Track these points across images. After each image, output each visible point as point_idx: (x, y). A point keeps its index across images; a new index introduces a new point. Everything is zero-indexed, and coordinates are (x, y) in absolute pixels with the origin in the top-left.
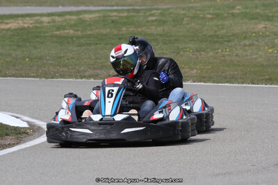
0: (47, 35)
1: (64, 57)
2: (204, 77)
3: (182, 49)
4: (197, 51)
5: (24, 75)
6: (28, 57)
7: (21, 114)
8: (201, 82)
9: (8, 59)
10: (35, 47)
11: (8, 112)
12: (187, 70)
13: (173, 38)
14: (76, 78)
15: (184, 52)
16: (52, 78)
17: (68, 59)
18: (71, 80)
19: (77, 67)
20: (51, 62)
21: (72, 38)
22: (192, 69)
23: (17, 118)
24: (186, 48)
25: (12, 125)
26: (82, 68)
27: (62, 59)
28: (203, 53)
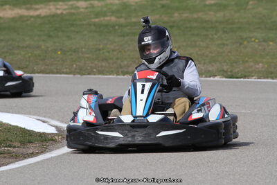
0: (84, 22)
1: (103, 49)
2: (272, 73)
3: (246, 38)
4: (265, 41)
5: (55, 70)
6: (61, 50)
7: (49, 117)
8: (267, 78)
9: (37, 52)
10: (69, 38)
11: (34, 115)
12: (252, 64)
13: (235, 26)
14: (118, 75)
15: (248, 42)
16: (89, 74)
17: (109, 52)
18: (110, 76)
19: (119, 61)
20: (87, 56)
21: (113, 26)
22: (257, 63)
23: (44, 122)
24: (251, 38)
25: (37, 131)
26: (126, 63)
27: (101, 52)
28: (271, 43)
